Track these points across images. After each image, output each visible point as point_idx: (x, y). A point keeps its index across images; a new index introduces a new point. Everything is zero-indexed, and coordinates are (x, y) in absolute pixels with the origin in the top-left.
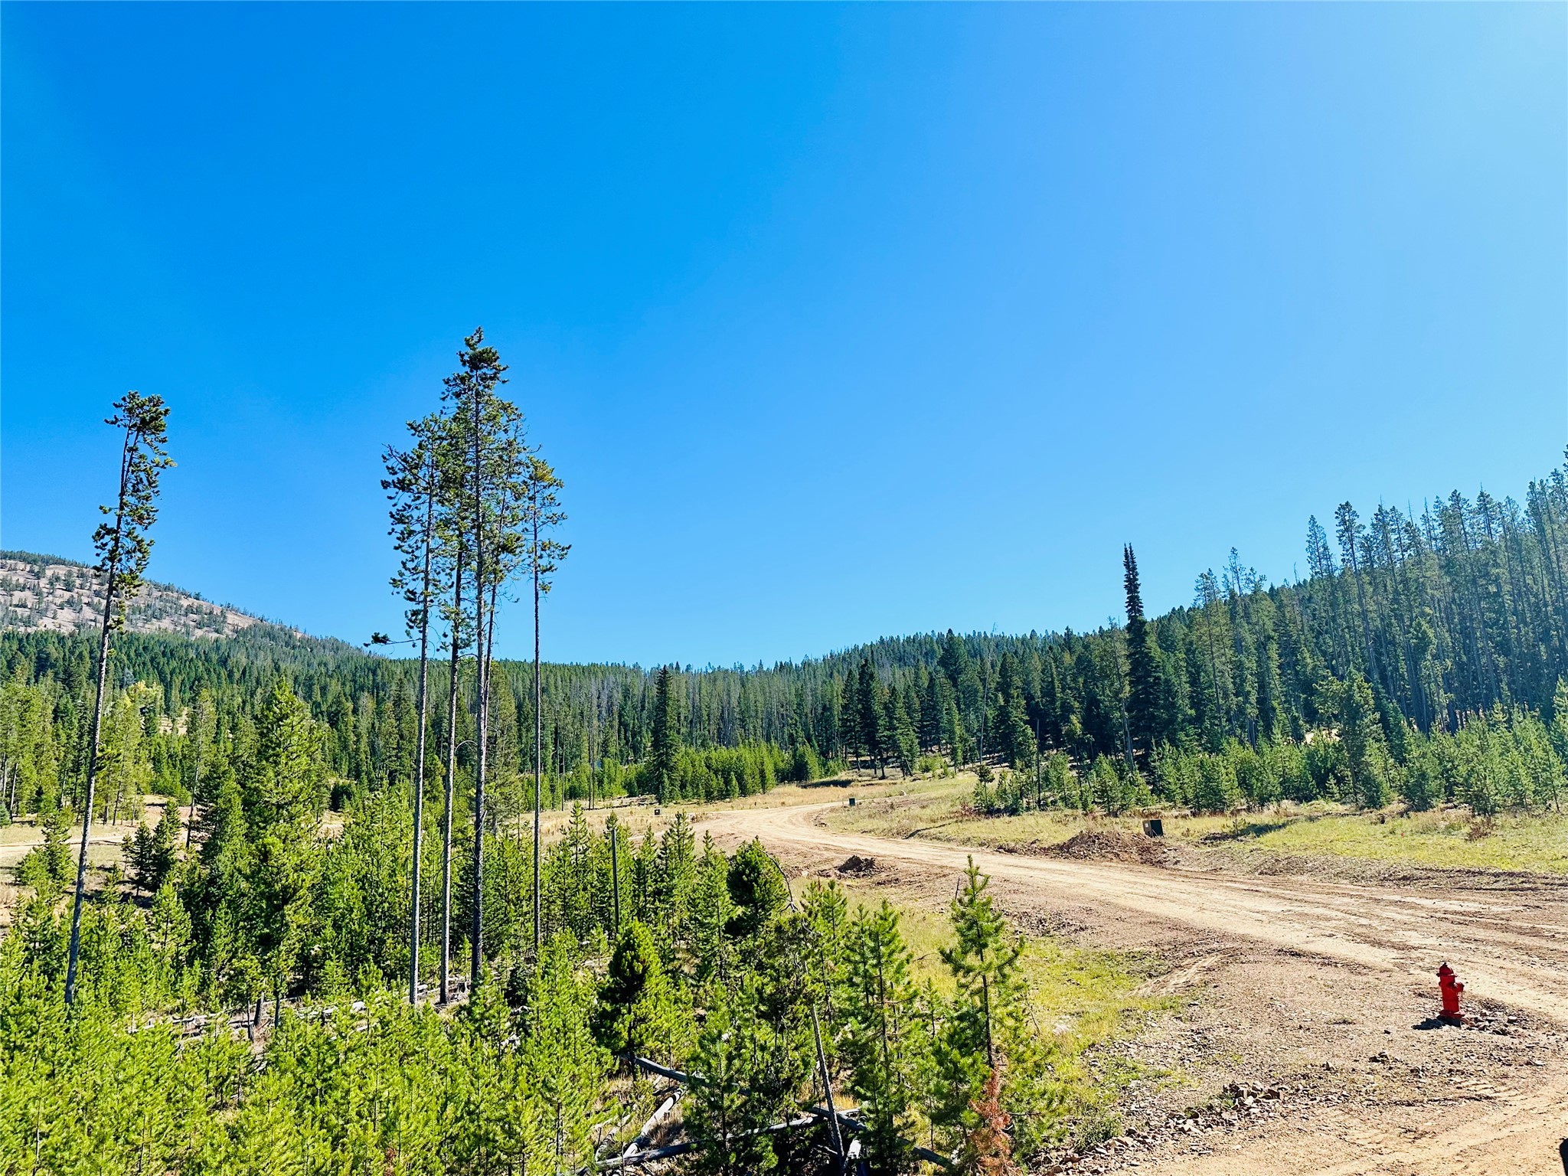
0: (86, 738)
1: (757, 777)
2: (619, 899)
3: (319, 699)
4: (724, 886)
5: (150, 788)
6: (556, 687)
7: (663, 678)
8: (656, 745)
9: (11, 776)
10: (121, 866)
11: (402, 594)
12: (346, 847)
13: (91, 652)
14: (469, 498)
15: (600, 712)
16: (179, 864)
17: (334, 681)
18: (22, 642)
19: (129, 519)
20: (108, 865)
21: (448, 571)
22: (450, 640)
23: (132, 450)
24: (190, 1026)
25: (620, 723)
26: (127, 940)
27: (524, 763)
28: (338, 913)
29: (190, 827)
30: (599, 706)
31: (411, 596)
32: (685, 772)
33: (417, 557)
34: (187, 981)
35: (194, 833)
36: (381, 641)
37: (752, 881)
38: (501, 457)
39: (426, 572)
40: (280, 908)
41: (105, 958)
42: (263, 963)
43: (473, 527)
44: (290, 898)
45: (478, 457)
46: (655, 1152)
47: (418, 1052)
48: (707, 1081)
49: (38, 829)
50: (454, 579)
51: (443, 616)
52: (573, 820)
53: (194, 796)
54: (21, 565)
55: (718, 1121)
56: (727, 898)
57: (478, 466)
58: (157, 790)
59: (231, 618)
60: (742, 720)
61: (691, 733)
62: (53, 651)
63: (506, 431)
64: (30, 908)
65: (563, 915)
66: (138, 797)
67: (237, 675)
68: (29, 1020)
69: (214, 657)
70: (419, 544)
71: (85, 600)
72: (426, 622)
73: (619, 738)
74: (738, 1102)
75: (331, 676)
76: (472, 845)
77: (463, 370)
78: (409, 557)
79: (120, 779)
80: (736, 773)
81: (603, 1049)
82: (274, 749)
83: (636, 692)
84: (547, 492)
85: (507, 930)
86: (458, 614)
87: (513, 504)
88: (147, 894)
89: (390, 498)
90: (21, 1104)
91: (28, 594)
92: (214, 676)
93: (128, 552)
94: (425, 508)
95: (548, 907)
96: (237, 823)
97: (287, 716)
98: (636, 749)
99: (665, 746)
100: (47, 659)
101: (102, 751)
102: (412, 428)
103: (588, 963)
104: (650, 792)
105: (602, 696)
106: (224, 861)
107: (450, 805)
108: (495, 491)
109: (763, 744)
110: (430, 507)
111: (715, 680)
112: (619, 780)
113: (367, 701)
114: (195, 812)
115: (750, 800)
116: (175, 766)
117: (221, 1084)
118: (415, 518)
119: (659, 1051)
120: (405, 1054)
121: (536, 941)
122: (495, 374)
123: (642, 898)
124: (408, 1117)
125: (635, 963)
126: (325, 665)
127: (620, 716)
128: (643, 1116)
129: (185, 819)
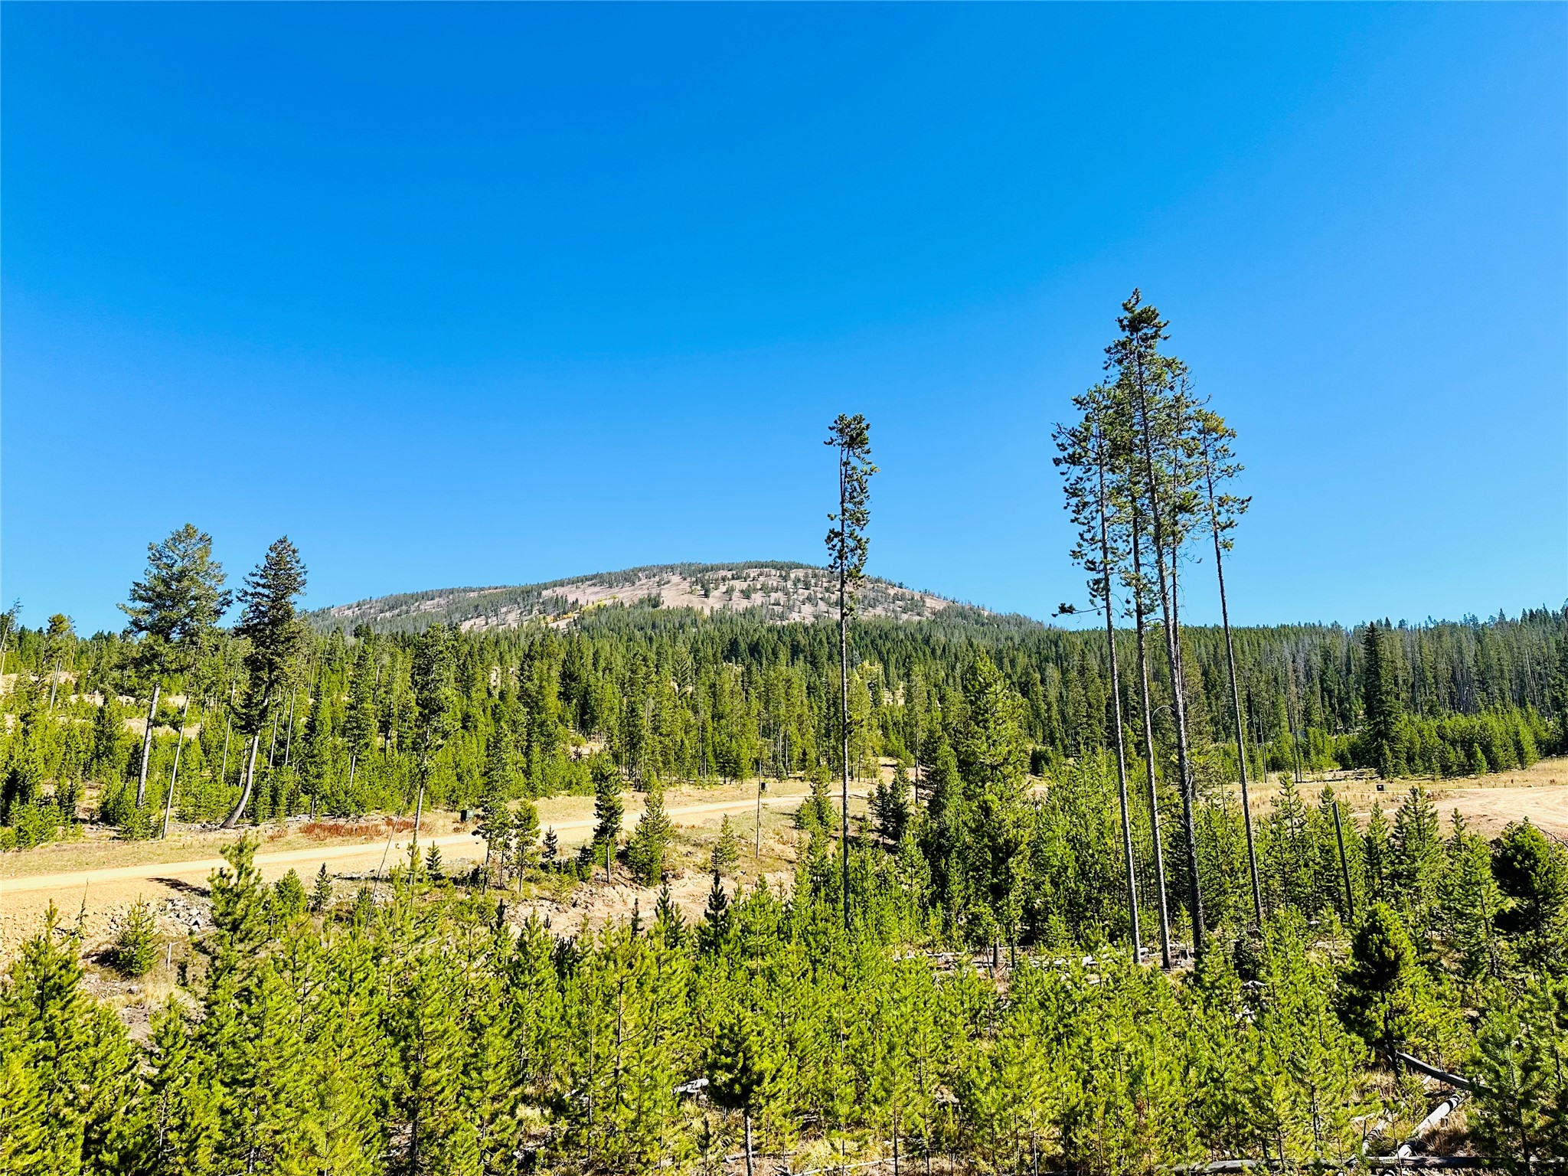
0: (832, 709)
1: (1512, 749)
2: (1350, 879)
3: (1010, 671)
4: (1487, 873)
5: (882, 751)
6: (1243, 652)
7: (1372, 636)
8: (1370, 712)
9: (784, 740)
10: (869, 817)
11: (1083, 565)
12: (1053, 808)
13: (828, 638)
14: (1140, 462)
15: (1297, 677)
16: (912, 818)
17: (1021, 655)
18: (780, 632)
19: (849, 522)
20: (860, 815)
21: (1125, 538)
22: (1133, 606)
23: (846, 464)
24: (941, 961)
25: (1323, 689)
26: (883, 879)
27: (1217, 733)
28: (1054, 870)
29: (918, 785)
30: (1295, 671)
31: (1091, 566)
32: (1412, 743)
33: (1093, 528)
34: (933, 921)
35: (920, 790)
36: (1067, 611)
37: (1527, 869)
38: (1169, 415)
39: (1103, 541)
40: (1004, 861)
41: (868, 894)
42: (996, 910)
43: (1146, 491)
44: (1014, 851)
45: (1145, 419)
46: (1436, 1160)
47: (1151, 1012)
48: (1495, 1091)
49: (807, 784)
50: (1132, 545)
51: (1124, 583)
52: (1284, 791)
53: (916, 758)
54: (773, 572)
55: (1515, 1139)
56: (1494, 887)
57: (1146, 428)
58: (888, 754)
59: (929, 602)
60: (1482, 682)
61: (1413, 699)
62: (803, 640)
63: (1172, 388)
64: (810, 847)
65: (1284, 891)
66: (874, 759)
67: (939, 652)
68: (822, 938)
69: (919, 637)
70: (1094, 514)
71: (820, 596)
72: (1108, 590)
73: (1324, 706)
74: (1540, 1123)
75: (1018, 650)
76: (1181, 812)
77: (1123, 336)
78: (1086, 528)
79: (860, 743)
80: (1481, 744)
81: (1354, 1036)
82: (983, 715)
83: (1338, 654)
84: (1219, 445)
85: (1224, 901)
86: (1138, 580)
87: (1185, 461)
88: (891, 842)
89: (1063, 474)
90: (826, 1008)
91: (780, 594)
92: (921, 654)
93: (852, 550)
94: (1096, 479)
95: (1266, 882)
96: (955, 781)
97: (989, 685)
98: (1345, 718)
99: (1382, 713)
100: (798, 646)
101: (850, 717)
102: (1078, 402)
103: (1319, 944)
104: (1369, 765)
105: (1298, 660)
106: (949, 814)
107: (1152, 770)
108: (1166, 451)
109: (1516, 710)
110: (1102, 476)
111: (1440, 636)
112: (1328, 751)
113: (1053, 672)
114: (919, 772)
115: (1504, 777)
116: (899, 732)
117: (975, 1016)
118: (1088, 489)
119: (1425, 1049)
120: (1138, 1012)
121: (1258, 915)
122: (1156, 332)
123: (1377, 880)
124: (1153, 1074)
125: (1385, 948)
126: (1011, 639)
127: (1322, 681)
128: (1414, 1116)
129: (913, 778)
